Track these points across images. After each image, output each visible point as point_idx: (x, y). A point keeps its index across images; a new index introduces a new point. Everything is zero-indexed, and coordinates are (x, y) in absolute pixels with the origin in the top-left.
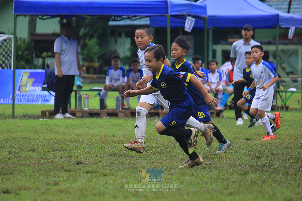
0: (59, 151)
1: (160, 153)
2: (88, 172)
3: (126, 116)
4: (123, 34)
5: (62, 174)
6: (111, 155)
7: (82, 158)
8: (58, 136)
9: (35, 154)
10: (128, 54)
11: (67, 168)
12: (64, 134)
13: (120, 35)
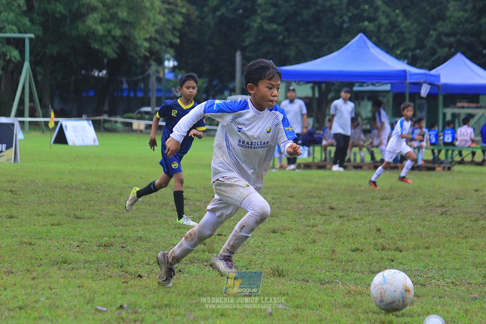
0: (315, 198)
1: (401, 201)
2: (340, 217)
3: (369, 168)
4: (366, 98)
5: (318, 217)
6: (359, 202)
7: (334, 205)
8: (313, 185)
9: (294, 200)
10: (370, 115)
11: (323, 213)
12: (317, 183)
13: (363, 99)
